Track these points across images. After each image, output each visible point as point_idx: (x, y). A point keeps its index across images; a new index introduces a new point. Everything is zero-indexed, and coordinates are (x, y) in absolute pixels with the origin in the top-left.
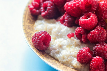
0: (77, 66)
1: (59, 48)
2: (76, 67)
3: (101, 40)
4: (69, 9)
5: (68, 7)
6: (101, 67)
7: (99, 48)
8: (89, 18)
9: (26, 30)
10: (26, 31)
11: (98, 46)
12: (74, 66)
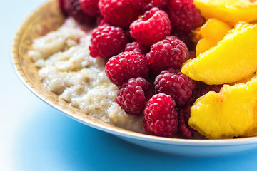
0: (118, 117)
1: (83, 82)
2: (115, 121)
3: (176, 63)
4: (107, 8)
5: (105, 4)
6: (169, 115)
7: (165, 77)
8: (150, 19)
9: (20, 53)
10: (18, 56)
11: (163, 74)
12: (111, 119)
